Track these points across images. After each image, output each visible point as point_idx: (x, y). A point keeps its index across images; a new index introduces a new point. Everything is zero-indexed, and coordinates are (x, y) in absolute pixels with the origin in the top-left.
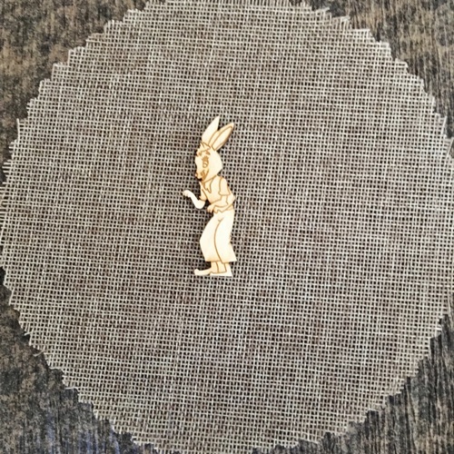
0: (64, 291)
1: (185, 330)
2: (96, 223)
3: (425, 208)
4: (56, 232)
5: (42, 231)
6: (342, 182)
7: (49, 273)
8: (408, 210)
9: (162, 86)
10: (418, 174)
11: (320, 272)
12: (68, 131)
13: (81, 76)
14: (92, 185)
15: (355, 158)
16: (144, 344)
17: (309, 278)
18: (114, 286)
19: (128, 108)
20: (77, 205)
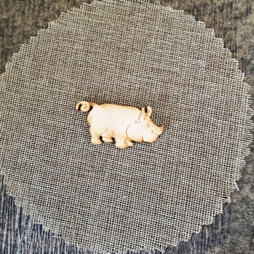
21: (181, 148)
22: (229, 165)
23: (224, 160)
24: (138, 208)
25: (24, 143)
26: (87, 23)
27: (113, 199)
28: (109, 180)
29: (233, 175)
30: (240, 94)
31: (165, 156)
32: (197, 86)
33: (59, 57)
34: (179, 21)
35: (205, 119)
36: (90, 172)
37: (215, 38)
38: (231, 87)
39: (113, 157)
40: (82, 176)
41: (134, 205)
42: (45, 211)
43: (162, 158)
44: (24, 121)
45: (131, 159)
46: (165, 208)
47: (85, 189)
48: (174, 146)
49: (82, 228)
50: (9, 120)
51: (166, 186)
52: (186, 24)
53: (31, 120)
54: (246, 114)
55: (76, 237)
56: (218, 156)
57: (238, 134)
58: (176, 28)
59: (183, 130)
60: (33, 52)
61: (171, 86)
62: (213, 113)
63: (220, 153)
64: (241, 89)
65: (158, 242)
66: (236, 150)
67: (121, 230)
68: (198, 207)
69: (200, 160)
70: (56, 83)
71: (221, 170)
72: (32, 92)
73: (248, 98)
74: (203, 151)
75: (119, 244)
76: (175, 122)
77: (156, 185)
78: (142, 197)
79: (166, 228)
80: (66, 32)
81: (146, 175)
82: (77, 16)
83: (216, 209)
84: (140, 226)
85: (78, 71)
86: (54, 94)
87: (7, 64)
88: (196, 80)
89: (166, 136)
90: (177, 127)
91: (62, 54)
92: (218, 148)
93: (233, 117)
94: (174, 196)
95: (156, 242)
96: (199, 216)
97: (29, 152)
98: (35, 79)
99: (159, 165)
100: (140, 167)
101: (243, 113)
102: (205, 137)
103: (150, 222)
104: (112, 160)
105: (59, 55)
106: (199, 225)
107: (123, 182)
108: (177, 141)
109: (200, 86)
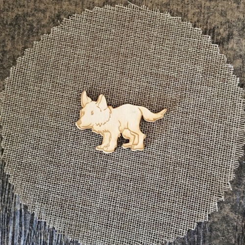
0: (89, 37)
1: (63, 97)
2: (123, 55)
3: (113, 229)
4: (119, 34)
5: (121, 27)
6: (132, 186)
7: (99, 30)
8: (113, 219)
9: (193, 94)
10: (132, 227)
11: (85, 169)
12: (172, 43)
13: (202, 51)
14: (142, 54)
15: (143, 194)
16: (59, 76)
17: (83, 163)
18: (89, 62)
19: (182, 75)
20: (132, 46)
21: (178, 149)
22: (223, 166)
23: (219, 161)
24: (137, 206)
25: (29, 144)
26: (88, 29)
27: (113, 198)
28: (109, 180)
29: (227, 175)
30: (235, 98)
31: (163, 157)
32: (194, 90)
33: (61, 62)
34: (177, 27)
35: (201, 122)
36: (91, 172)
37: (211, 44)
38: (227, 91)
39: (113, 158)
40: (84, 176)
41: (133, 203)
42: (49, 209)
43: (160, 159)
44: (28, 123)
45: (131, 160)
46: (162, 206)
47: (86, 188)
48: (171, 148)
49: (84, 225)
50: (14, 122)
51: (163, 185)
52: (183, 30)
53: (35, 123)
54: (240, 117)
55: (78, 234)
56: (214, 157)
57: (232, 137)
58: (174, 34)
59: (180, 133)
60: (37, 57)
61: (169, 90)
62: (209, 116)
63: (215, 154)
64: (236, 93)
65: (156, 238)
66: (230, 152)
67: (121, 227)
68: (194, 205)
69: (196, 161)
70: (59, 87)
71: (215, 170)
72: (36, 95)
73: (242, 102)
74: (199, 152)
75: (118, 240)
76: (173, 125)
77: (154, 185)
78: (141, 196)
79: (164, 225)
80: (68, 38)
81: (145, 175)
82: (79, 22)
83: (211, 207)
84: (139, 223)
85: (80, 75)
86: (57, 97)
87: (12, 68)
88: (193, 84)
89: (164, 138)
90: (174, 129)
91: (64, 59)
92: (213, 150)
93: (227, 120)
94: (171, 195)
95: (154, 238)
96: (195, 213)
97: (34, 153)
98: (38, 82)
99: (157, 166)
100: (139, 168)
101: (237, 116)
102: (201, 139)
103: (148, 220)
104: (113, 161)
105: (62, 60)
106: (194, 222)
107: (123, 181)
108: (174, 143)
109: (196, 90)
